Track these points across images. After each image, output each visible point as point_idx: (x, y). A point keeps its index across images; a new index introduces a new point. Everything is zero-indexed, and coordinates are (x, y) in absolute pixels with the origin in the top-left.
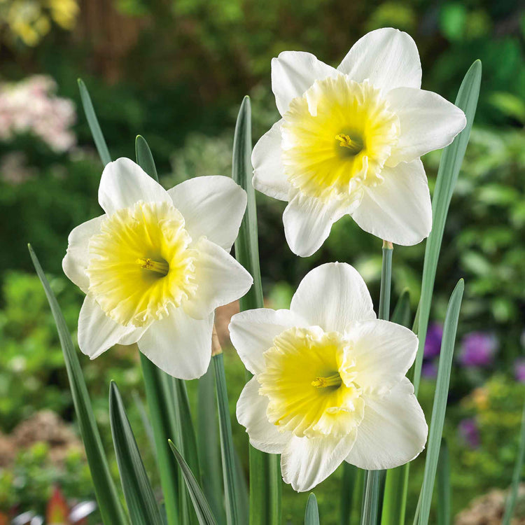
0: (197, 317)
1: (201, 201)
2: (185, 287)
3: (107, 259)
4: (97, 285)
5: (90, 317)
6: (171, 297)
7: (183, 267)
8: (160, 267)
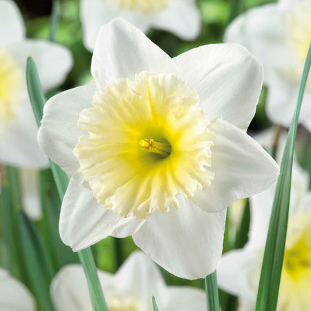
0: (208, 209)
1: (210, 72)
2: (197, 174)
3: (99, 137)
4: (89, 168)
5: (75, 203)
6: (181, 186)
7: (196, 151)
8: (161, 148)
